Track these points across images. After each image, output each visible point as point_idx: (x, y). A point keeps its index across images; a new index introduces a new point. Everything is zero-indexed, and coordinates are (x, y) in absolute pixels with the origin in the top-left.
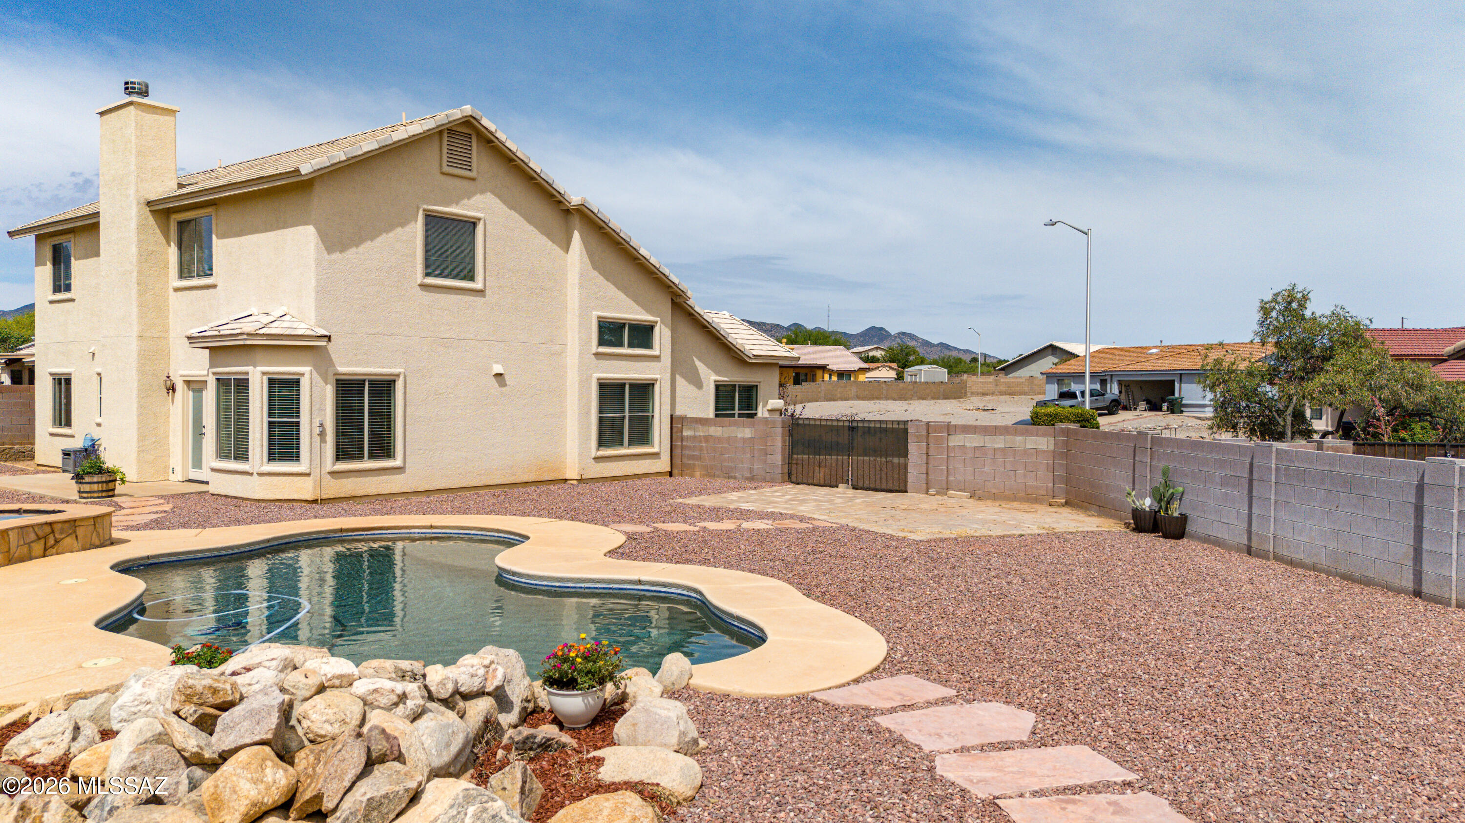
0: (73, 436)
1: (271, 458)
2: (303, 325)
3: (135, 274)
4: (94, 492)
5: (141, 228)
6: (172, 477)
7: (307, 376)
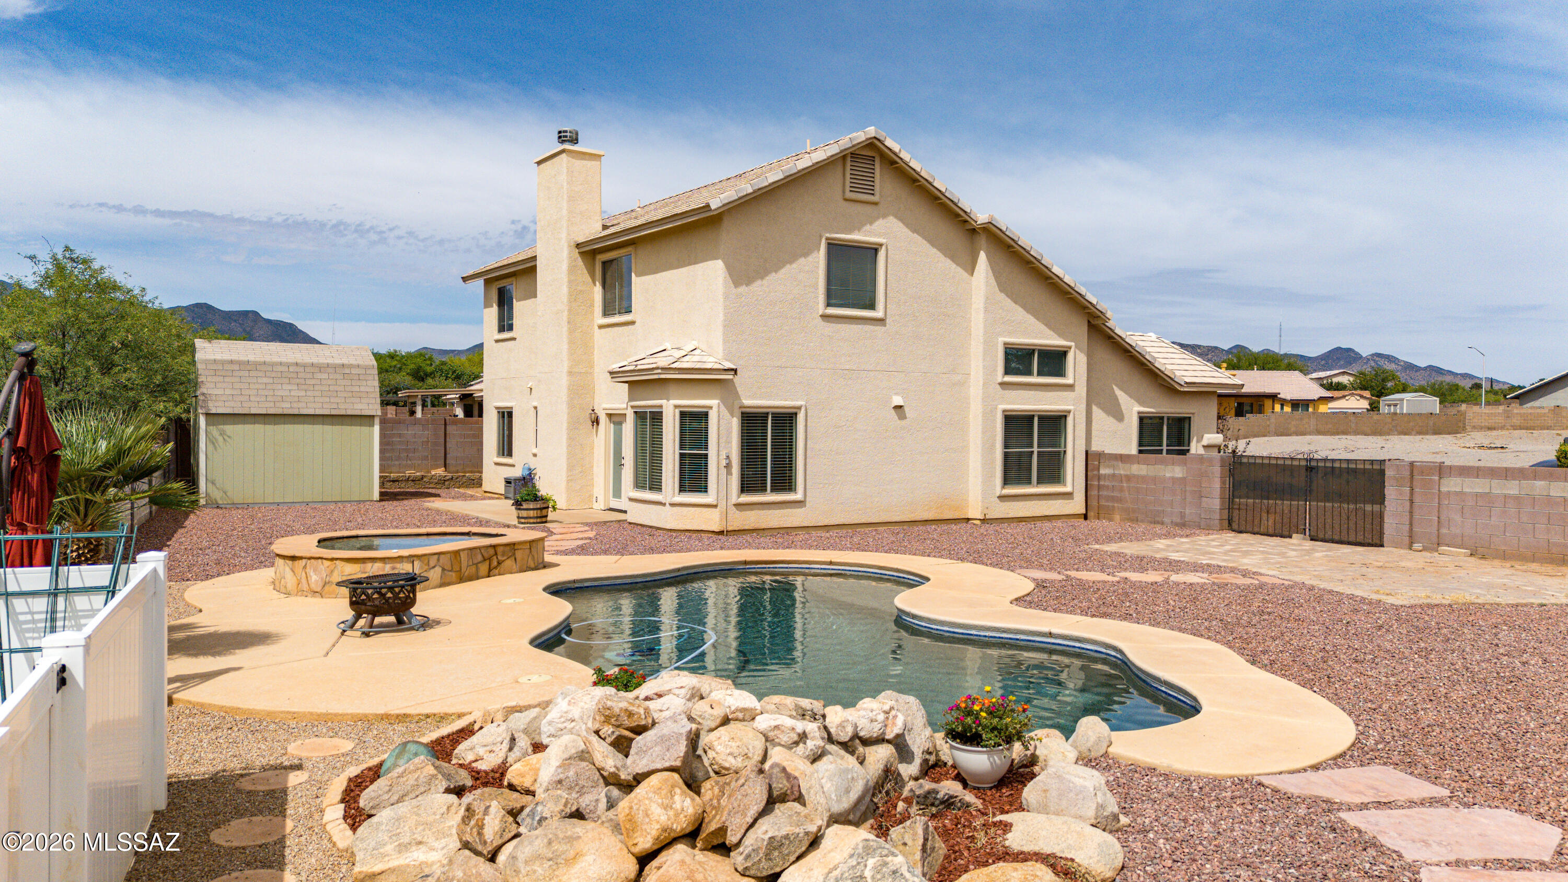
0: (513, 466)
1: (682, 489)
2: (711, 359)
3: (566, 313)
4: (530, 518)
5: (572, 270)
6: (595, 506)
7: (715, 409)
